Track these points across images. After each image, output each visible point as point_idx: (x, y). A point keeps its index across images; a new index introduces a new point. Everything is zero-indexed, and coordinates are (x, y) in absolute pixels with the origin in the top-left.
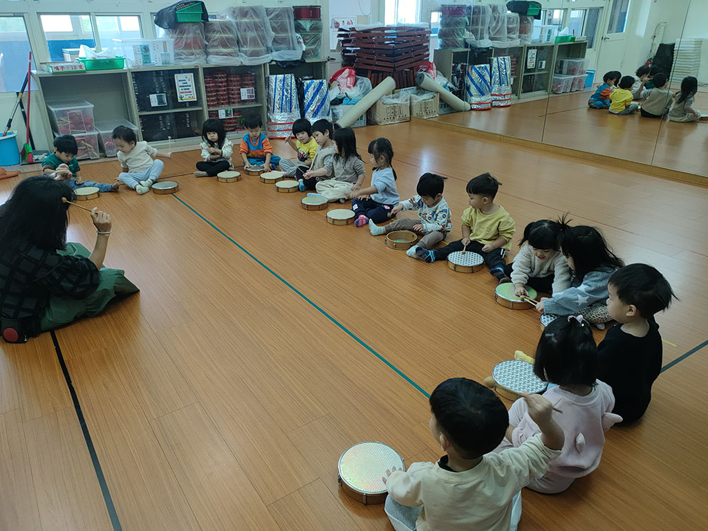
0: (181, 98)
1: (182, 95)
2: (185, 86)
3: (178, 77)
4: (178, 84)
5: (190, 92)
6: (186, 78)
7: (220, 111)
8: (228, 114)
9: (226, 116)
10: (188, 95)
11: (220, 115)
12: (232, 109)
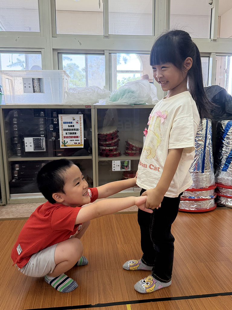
0: (64, 144)
1: (66, 140)
2: (72, 131)
3: (63, 119)
4: (62, 127)
5: (78, 137)
6: (73, 120)
7: (114, 162)
8: (124, 166)
9: (121, 168)
10: (74, 140)
11: (114, 167)
12: (130, 161)
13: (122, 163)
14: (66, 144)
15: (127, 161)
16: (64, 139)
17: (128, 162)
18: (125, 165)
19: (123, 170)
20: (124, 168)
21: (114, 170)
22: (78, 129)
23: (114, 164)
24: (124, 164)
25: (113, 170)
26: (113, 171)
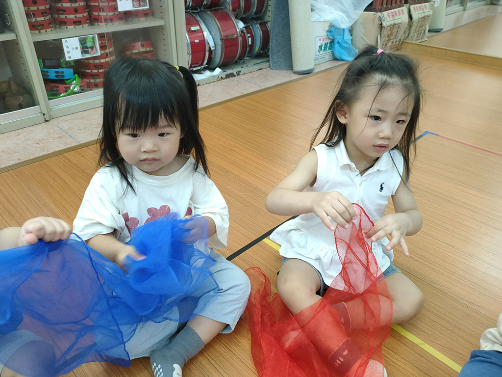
7: (66, 41)
8: (87, 48)
9: (82, 53)
11: (68, 52)
12: (96, 35)
13: (83, 42)
15: (91, 36)
17: (93, 38)
18: (89, 44)
19: (87, 56)
20: (87, 52)
21: (70, 57)
23: (67, 47)
24: (86, 43)
25: (67, 59)
26: (68, 61)
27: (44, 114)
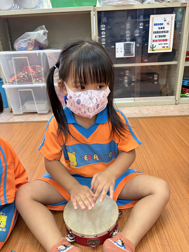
0: (152, 48)
1: (155, 44)
2: (162, 32)
3: (155, 19)
4: (153, 28)
5: (166, 40)
6: (165, 21)
10: (162, 44)
14: (154, 49)
16: (153, 43)
22: (168, 31)
27: (176, 101)
